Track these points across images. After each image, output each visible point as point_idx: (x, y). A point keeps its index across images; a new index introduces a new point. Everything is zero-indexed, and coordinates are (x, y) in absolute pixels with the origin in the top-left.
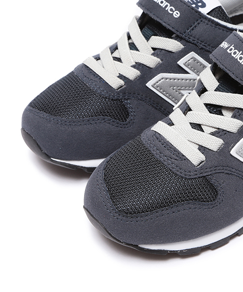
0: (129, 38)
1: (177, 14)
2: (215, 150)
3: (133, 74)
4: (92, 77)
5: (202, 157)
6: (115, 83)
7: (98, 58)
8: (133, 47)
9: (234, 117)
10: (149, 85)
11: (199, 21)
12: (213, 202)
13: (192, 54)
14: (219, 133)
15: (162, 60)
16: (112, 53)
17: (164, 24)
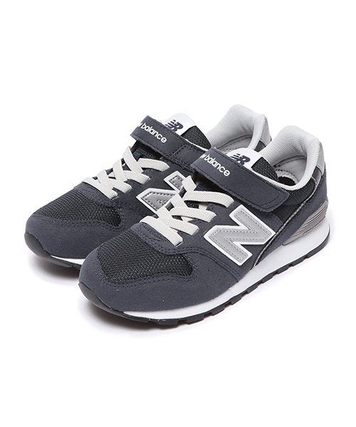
0: (123, 162)
1: (164, 140)
2: (191, 234)
3: (125, 188)
4: (90, 189)
5: (180, 239)
6: (110, 194)
7: (96, 178)
8: (126, 168)
9: (208, 209)
10: (139, 197)
11: (183, 147)
12: (188, 276)
13: (177, 173)
14: (195, 221)
15: (150, 177)
16: (108, 174)
17: (153, 148)
